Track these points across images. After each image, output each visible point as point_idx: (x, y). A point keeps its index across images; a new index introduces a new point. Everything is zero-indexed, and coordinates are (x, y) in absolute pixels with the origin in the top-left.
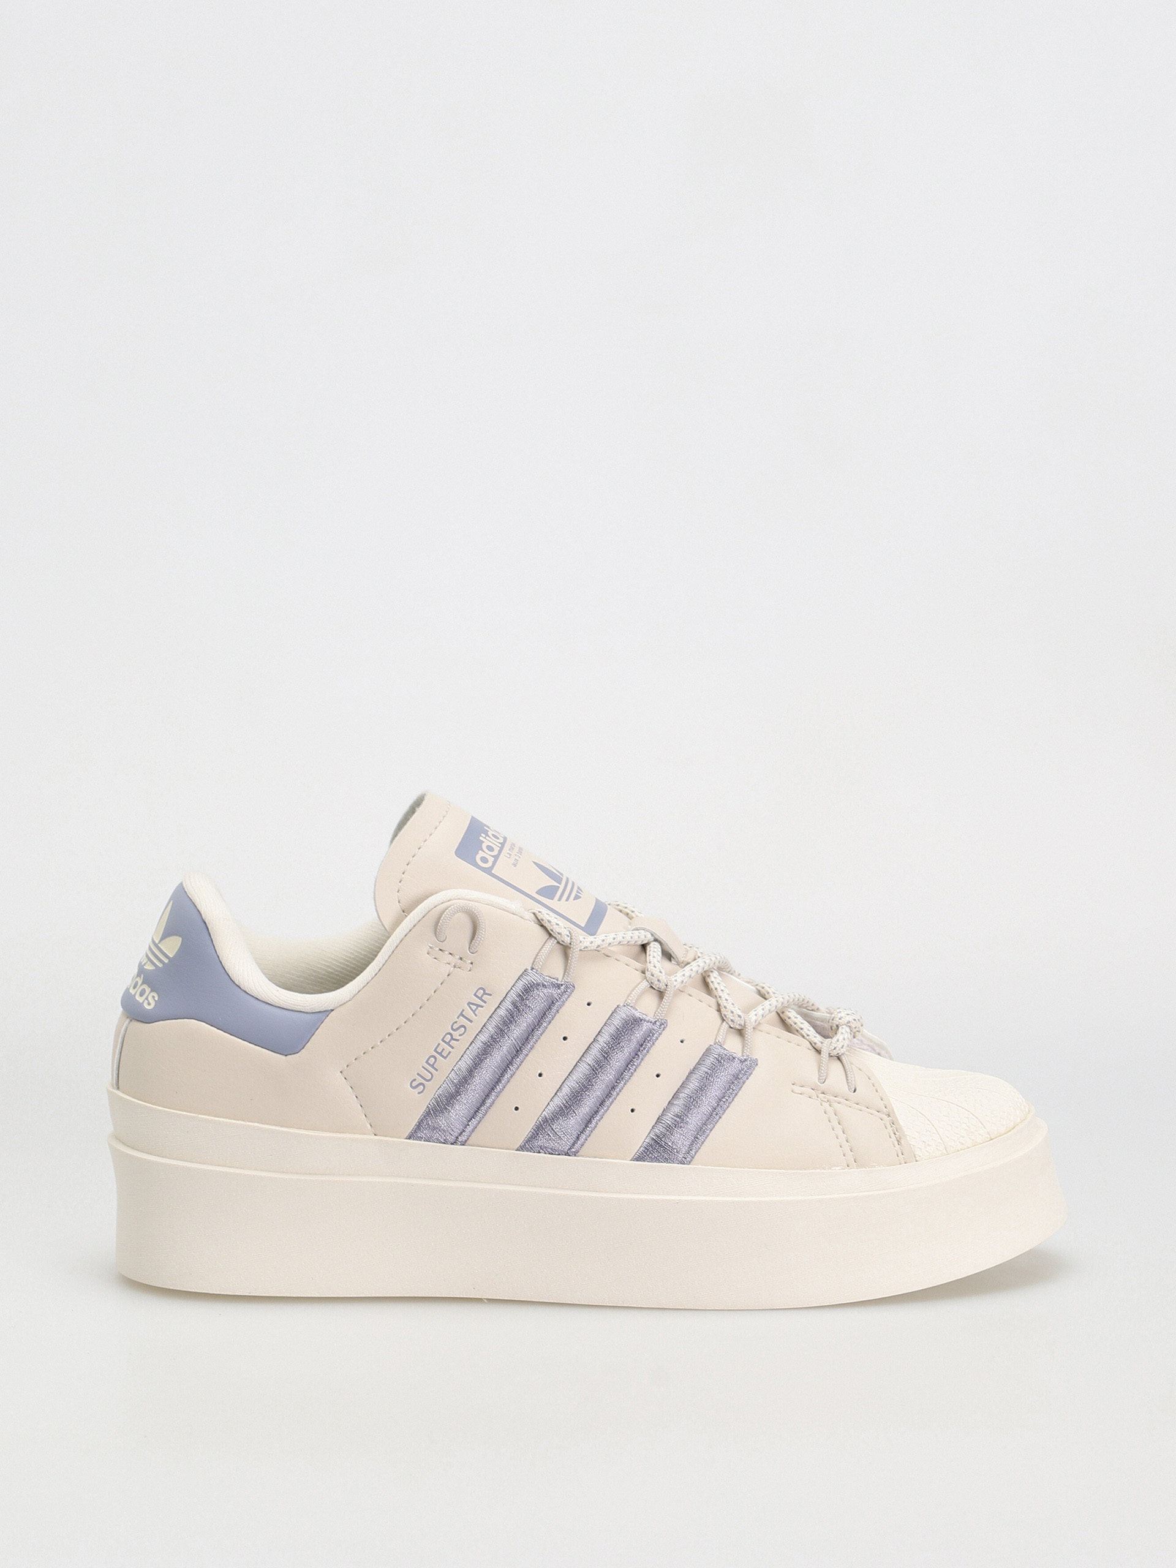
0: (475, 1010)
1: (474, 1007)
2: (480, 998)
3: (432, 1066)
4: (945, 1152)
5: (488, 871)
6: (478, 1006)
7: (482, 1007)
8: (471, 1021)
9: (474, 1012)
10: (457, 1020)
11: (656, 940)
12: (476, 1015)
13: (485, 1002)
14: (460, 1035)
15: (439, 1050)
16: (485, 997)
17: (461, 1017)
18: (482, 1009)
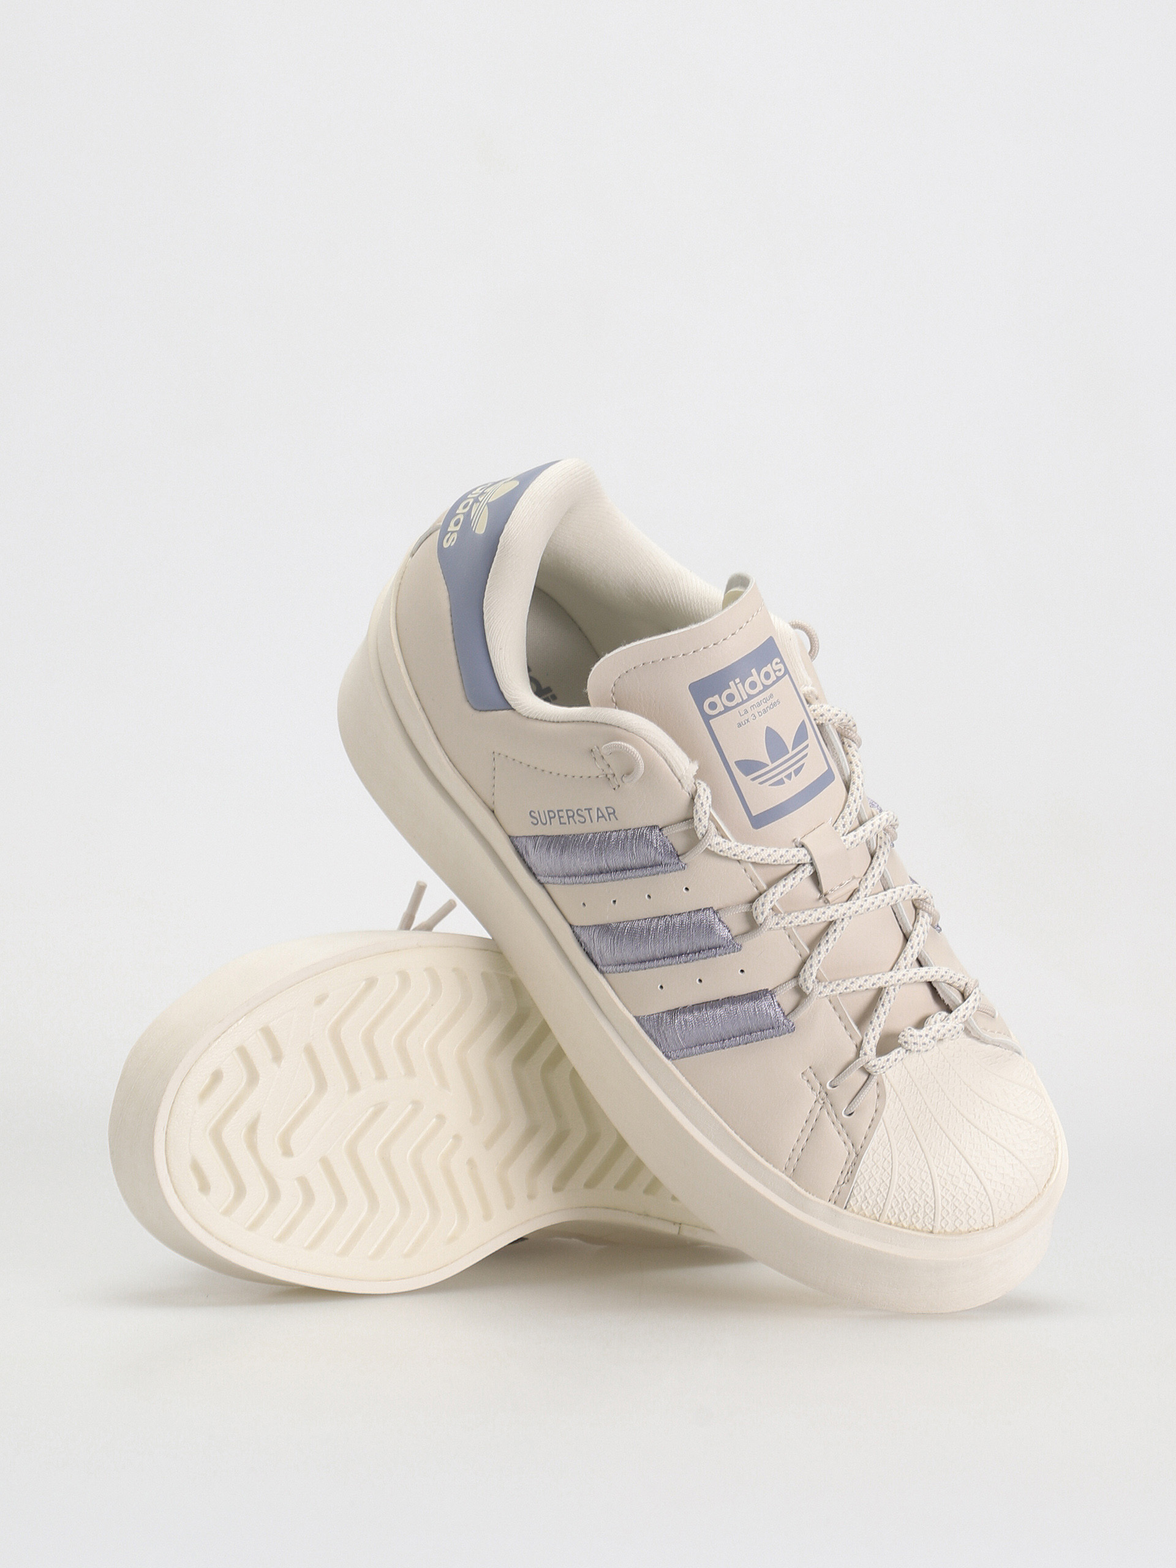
0: (600, 817)
1: (600, 815)
2: (609, 814)
3: (550, 818)
4: (878, 1216)
5: (707, 718)
6: (603, 816)
7: (606, 820)
8: (592, 821)
9: (598, 817)
10: (583, 810)
11: (812, 864)
12: (598, 821)
13: (610, 820)
14: (579, 821)
15: (561, 814)
16: (611, 816)
17: (587, 811)
18: (605, 821)
